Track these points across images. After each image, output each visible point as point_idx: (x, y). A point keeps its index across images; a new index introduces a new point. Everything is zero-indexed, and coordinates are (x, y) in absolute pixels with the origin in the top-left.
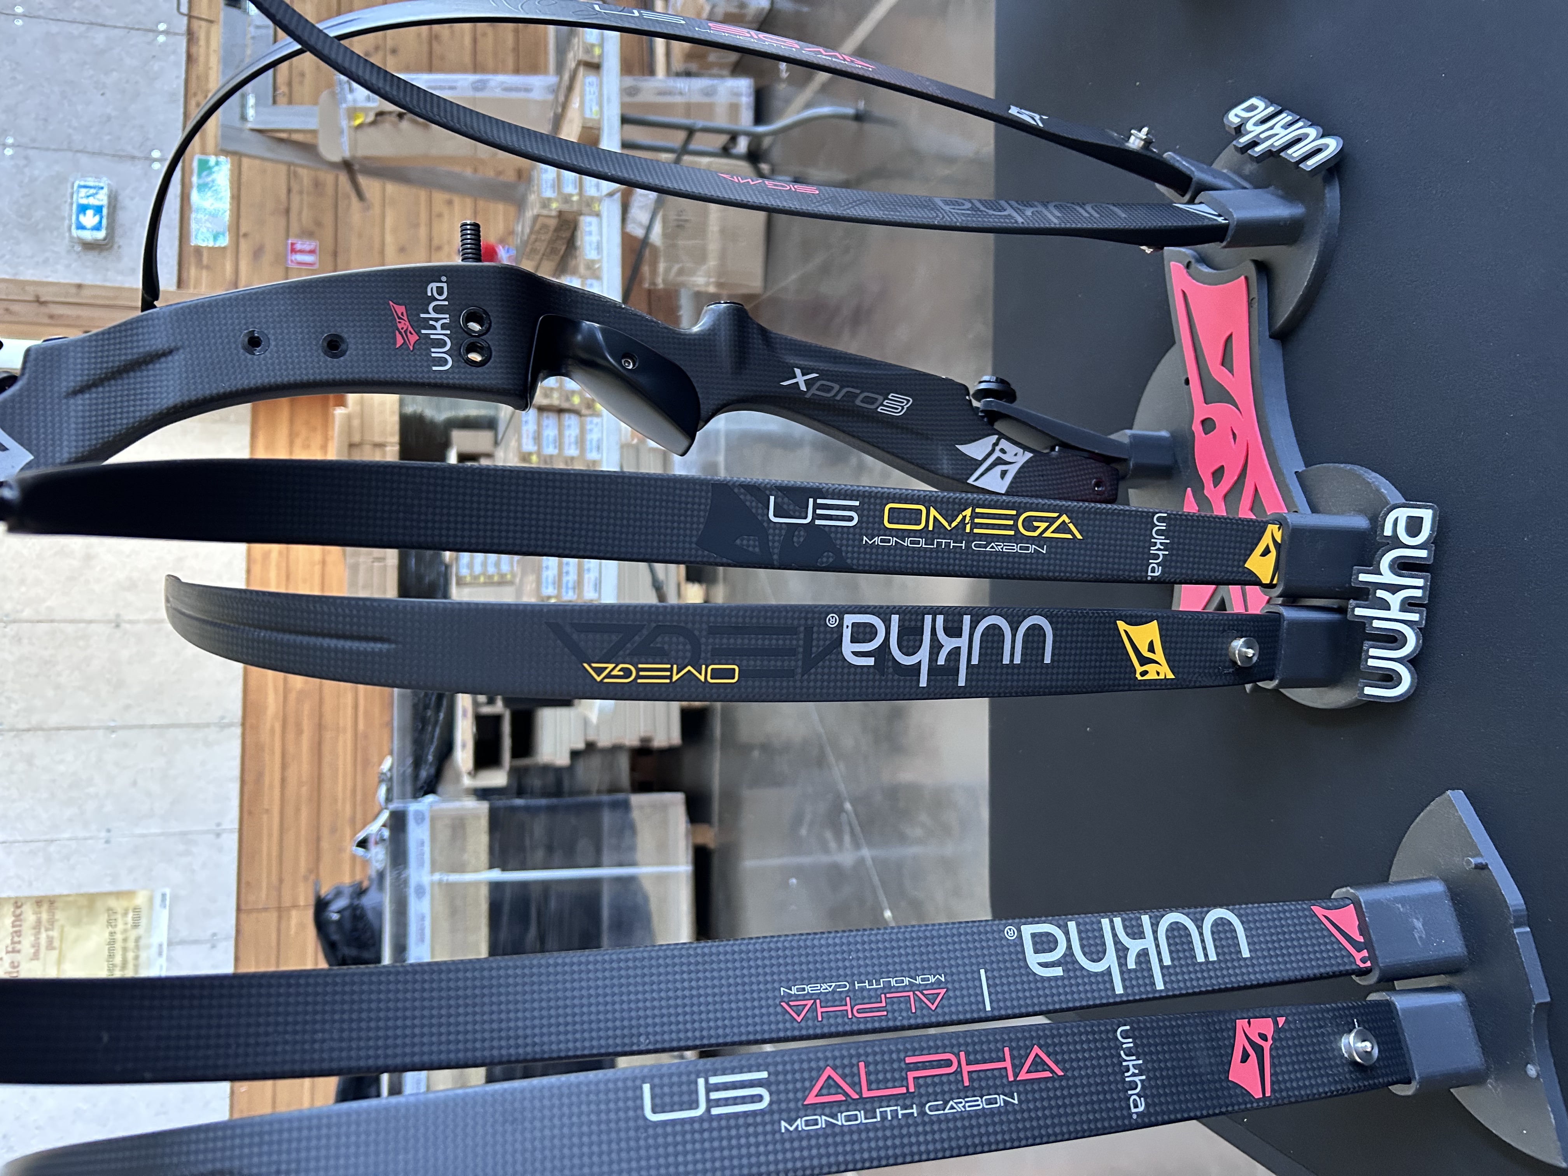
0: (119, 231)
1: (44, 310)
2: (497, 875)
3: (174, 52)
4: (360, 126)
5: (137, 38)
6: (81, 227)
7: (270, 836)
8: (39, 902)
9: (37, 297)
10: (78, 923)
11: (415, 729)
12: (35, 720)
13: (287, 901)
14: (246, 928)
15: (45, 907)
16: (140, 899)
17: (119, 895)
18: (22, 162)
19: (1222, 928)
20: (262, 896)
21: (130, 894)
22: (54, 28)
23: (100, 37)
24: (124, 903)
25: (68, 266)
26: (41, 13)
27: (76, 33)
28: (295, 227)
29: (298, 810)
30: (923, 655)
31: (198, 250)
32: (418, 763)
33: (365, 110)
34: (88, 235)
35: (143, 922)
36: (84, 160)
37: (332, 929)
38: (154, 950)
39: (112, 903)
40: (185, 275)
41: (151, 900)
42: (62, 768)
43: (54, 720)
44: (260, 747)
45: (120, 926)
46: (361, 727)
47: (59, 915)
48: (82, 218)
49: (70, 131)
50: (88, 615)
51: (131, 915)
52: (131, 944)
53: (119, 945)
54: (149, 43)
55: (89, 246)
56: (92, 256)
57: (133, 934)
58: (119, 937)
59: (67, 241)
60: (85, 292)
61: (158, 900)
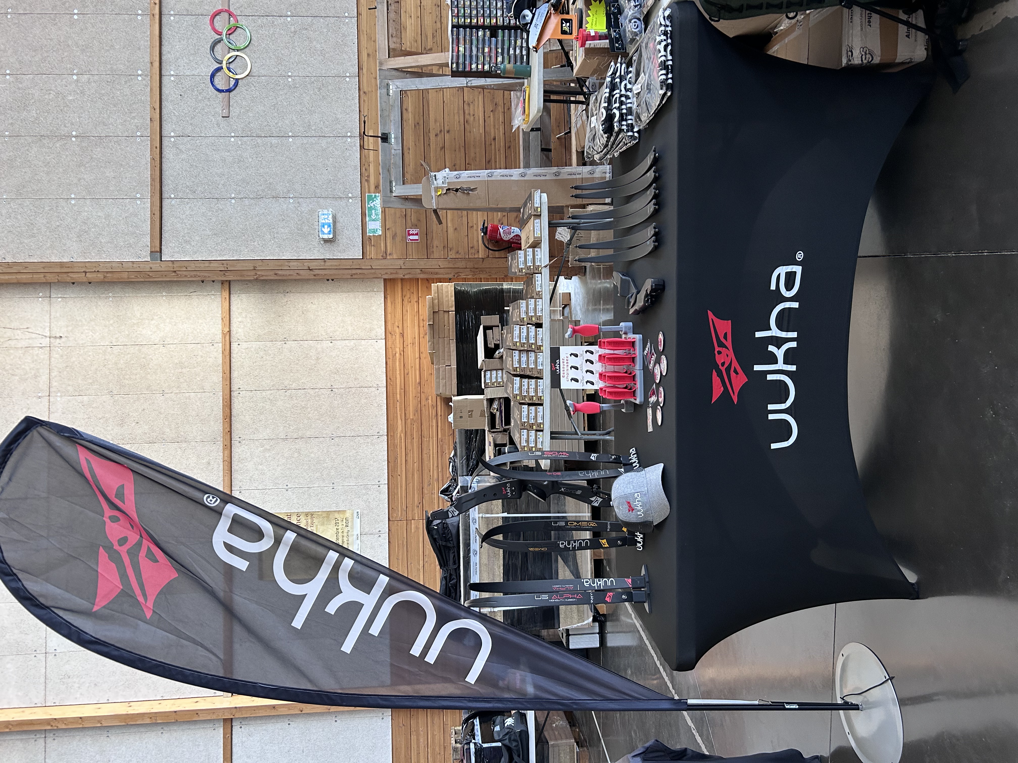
0: (337, 232)
1: (311, 272)
2: (505, 515)
3: (355, 145)
4: (440, 195)
5: (339, 141)
6: (323, 233)
7: (401, 487)
8: (307, 514)
9: (309, 267)
10: (323, 524)
11: (466, 443)
12: (300, 433)
13: (410, 517)
14: (393, 529)
15: (309, 517)
16: (348, 515)
17: (339, 512)
18: (297, 205)
19: (612, 581)
20: (399, 514)
21: (344, 512)
22: (305, 140)
23: (324, 142)
24: (342, 516)
25: (319, 251)
26: (299, 134)
27: (314, 142)
28: (409, 224)
29: (413, 475)
30: (571, 546)
31: (370, 238)
32: (468, 460)
33: (442, 188)
34: (326, 237)
35: (350, 524)
36: (321, 200)
37: (434, 532)
38: (355, 537)
39: (337, 515)
40: (365, 251)
41: (353, 514)
42: (312, 455)
43: (308, 434)
44: (395, 446)
45: (340, 527)
46: (440, 436)
47: (315, 520)
48: (323, 229)
49: (315, 188)
50: (319, 386)
51: (344, 521)
52: (345, 534)
53: (340, 534)
54: (344, 143)
55: (326, 241)
56: (328, 245)
57: (346, 530)
58: (340, 531)
59: (317, 240)
60: (327, 264)
61: (355, 514)
